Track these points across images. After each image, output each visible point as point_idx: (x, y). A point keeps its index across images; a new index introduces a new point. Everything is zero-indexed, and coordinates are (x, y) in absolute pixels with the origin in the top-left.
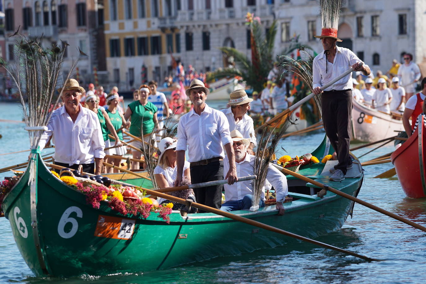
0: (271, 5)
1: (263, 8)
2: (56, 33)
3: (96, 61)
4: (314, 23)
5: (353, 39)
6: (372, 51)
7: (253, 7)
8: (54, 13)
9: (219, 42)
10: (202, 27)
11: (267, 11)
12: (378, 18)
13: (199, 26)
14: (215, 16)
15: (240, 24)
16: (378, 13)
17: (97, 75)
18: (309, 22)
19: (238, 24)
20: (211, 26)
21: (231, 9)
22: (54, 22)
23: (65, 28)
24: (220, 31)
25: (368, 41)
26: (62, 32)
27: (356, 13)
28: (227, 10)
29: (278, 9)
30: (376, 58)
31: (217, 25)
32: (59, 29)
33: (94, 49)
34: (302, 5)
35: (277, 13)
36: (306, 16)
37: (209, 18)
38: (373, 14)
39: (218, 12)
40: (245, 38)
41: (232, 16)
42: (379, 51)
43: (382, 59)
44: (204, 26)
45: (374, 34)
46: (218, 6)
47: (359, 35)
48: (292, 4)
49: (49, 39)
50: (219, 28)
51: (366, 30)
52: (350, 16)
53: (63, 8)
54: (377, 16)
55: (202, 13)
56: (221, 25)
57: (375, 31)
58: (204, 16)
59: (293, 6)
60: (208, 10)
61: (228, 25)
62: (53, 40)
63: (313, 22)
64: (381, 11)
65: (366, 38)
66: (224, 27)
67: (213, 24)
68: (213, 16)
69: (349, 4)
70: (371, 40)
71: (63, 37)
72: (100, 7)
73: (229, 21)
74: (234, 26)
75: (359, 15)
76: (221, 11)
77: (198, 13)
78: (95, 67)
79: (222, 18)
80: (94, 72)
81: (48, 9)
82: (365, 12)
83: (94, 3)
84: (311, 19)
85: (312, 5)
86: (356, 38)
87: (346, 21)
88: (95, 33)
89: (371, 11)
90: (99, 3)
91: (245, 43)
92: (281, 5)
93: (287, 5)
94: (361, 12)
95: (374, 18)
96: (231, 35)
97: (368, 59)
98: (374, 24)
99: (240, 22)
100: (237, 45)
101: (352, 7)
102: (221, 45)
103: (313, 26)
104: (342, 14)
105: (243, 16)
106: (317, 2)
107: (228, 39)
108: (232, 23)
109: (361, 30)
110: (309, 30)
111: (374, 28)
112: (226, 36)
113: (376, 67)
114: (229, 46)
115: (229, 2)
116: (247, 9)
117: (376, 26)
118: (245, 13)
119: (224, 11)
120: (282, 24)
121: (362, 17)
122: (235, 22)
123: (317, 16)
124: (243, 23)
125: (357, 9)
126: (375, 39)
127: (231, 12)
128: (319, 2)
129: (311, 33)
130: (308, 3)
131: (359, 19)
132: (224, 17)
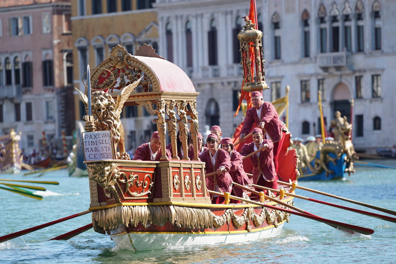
2: (20, 93)
3: (65, 125)
4: (308, 83)
5: (352, 101)
6: (373, 115)
7: (240, 65)
8: (17, 71)
9: (202, 103)
12: (379, 78)
14: (198, 75)
15: (226, 84)
16: (379, 73)
17: (65, 140)
18: (302, 82)
19: (223, 84)
21: (215, 67)
22: (17, 82)
23: (30, 88)
24: (203, 90)
25: (368, 102)
26: (26, 92)
27: (354, 72)
28: (210, 69)
29: (268, 67)
30: (377, 122)
31: (199, 85)
32: (23, 89)
33: (61, 111)
34: (294, 63)
36: (299, 75)
38: (374, 73)
39: (200, 70)
40: (230, 100)
41: (216, 75)
42: (380, 115)
43: (384, 123)
45: (375, 95)
46: (200, 64)
47: (358, 97)
48: (283, 61)
49: (11, 100)
50: (202, 88)
51: (366, 91)
52: (348, 75)
53: (27, 66)
54: (378, 76)
56: (204, 84)
57: (376, 94)
59: (284, 64)
60: (190, 69)
61: (212, 84)
62: (17, 101)
63: (306, 81)
64: (383, 70)
65: (366, 100)
66: (207, 87)
68: (194, 75)
69: (347, 62)
70: (371, 102)
71: (27, 98)
72: (69, 64)
73: (213, 81)
74: (219, 86)
75: (358, 74)
76: (204, 69)
78: (63, 131)
79: (205, 77)
80: (63, 137)
81: (11, 67)
82: (365, 71)
83: (63, 60)
84: (305, 78)
85: (305, 63)
86: (355, 100)
87: (344, 81)
88: (64, 94)
89: (371, 70)
90: (67, 61)
91: (231, 104)
92: (271, 63)
93: (277, 63)
94: (360, 71)
95: (375, 78)
96: (215, 96)
97: (368, 124)
98: (375, 84)
99: (225, 81)
100: (221, 107)
101: (350, 66)
102: (204, 107)
103: (306, 86)
104: (338, 73)
105: (228, 75)
106: (311, 59)
107: (212, 100)
108: (217, 83)
109: (360, 91)
110: (302, 90)
111: (375, 89)
112: (210, 97)
113: (377, 132)
114: (213, 108)
115: (213, 60)
116: (233, 68)
117: (377, 86)
118: (231, 71)
119: (208, 70)
120: (272, 83)
121: (361, 77)
122: (219, 81)
123: (312, 75)
124: (229, 83)
125: (356, 67)
126: (376, 101)
127: (215, 70)
128: (314, 60)
129: (304, 94)
130: (300, 61)
131: (358, 79)
132: (208, 76)
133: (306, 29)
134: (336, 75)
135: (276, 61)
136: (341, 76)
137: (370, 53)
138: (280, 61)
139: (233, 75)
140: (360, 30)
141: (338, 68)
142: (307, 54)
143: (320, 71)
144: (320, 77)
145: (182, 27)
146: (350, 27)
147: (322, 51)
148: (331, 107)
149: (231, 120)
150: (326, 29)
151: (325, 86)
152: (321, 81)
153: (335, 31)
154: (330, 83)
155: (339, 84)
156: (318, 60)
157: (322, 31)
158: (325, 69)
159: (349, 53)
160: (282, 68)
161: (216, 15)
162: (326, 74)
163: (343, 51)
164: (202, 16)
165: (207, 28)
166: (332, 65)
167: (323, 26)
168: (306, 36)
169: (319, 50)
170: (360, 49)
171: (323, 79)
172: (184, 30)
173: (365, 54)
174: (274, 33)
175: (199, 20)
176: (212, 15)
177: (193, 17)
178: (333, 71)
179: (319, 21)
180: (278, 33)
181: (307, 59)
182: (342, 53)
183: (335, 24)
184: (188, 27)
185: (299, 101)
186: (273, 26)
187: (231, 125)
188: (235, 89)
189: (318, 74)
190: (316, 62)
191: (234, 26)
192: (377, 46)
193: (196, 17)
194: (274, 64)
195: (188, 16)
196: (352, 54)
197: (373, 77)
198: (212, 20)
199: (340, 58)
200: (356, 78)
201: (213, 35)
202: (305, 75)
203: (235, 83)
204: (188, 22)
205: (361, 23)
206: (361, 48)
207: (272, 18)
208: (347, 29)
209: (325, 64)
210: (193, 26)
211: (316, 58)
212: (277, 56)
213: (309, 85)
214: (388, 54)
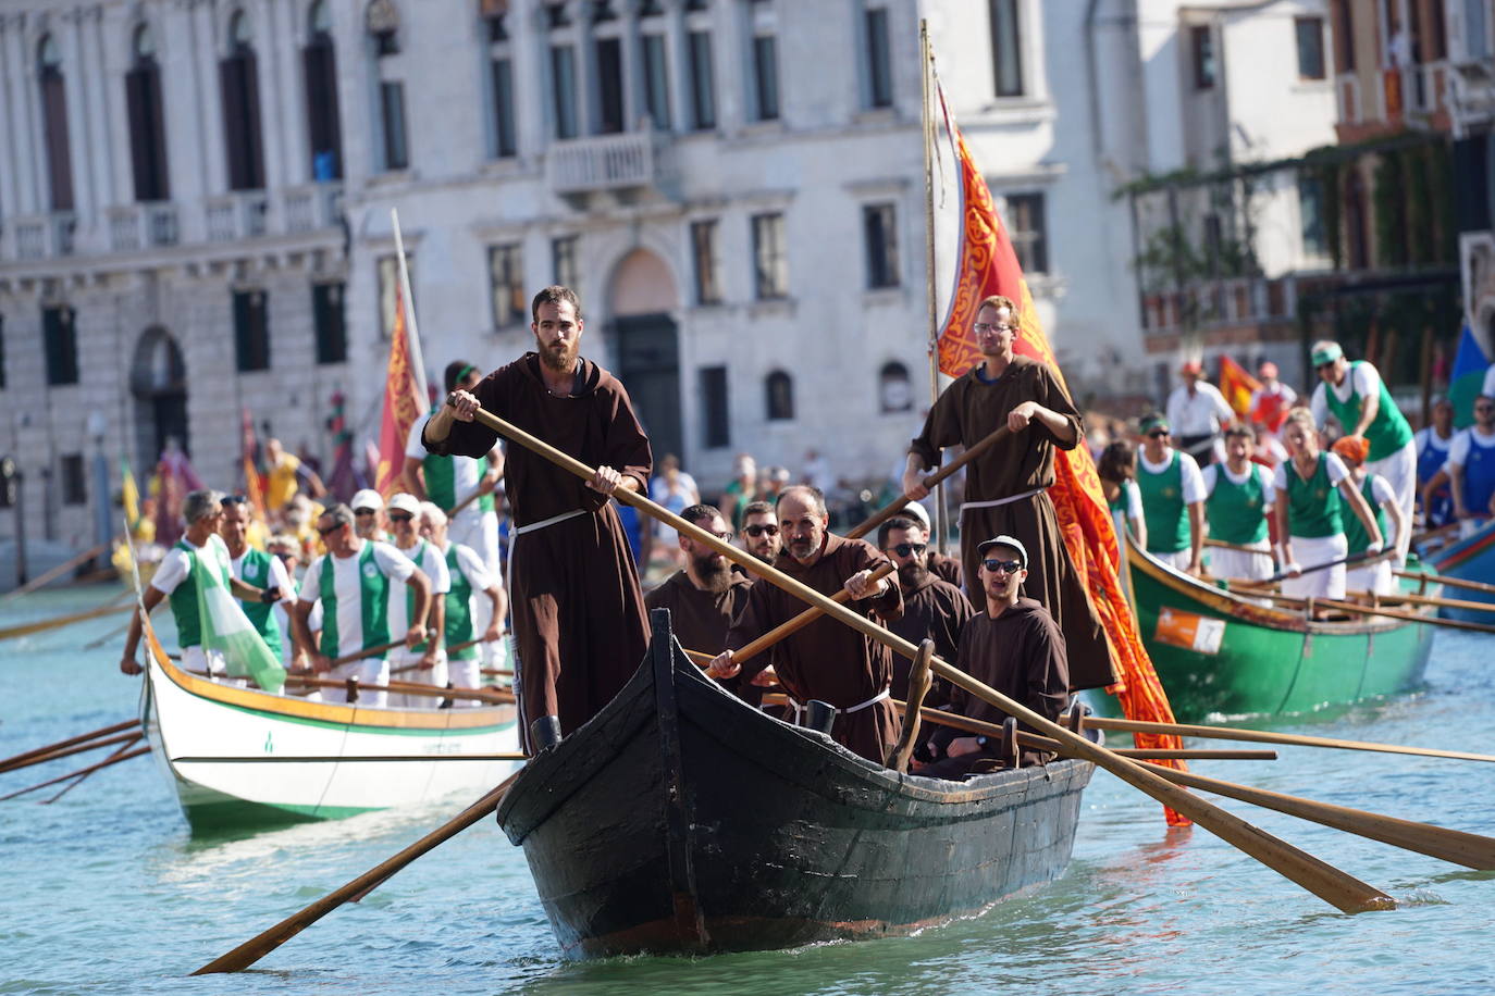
0: (333, 187)
1: (295, 198)
4: (514, 254)
5: (679, 316)
6: (762, 365)
7: (256, 197)
9: (117, 348)
10: (38, 289)
11: (316, 212)
12: (779, 225)
13: (27, 284)
14: (95, 239)
15: (204, 270)
16: (776, 206)
18: (491, 251)
19: (193, 269)
20: (79, 280)
21: (161, 208)
24: (118, 300)
25: (741, 319)
27: (686, 206)
28: (143, 214)
29: (361, 200)
30: (780, 389)
31: (102, 278)
34: (461, 182)
35: (356, 217)
36: (480, 228)
37: (66, 249)
38: (757, 209)
39: (103, 220)
40: (226, 329)
41: (165, 238)
42: (788, 363)
43: (803, 392)
44: (50, 284)
45: (767, 290)
46: (104, 199)
47: (705, 299)
48: (416, 177)
50: (115, 288)
51: (733, 277)
52: (663, 218)
54: (773, 216)
55: (38, 228)
56: (121, 273)
57: (772, 283)
58: (48, 241)
59: (421, 185)
60: (66, 217)
61: (151, 274)
63: (508, 248)
64: (791, 194)
65: (733, 309)
66: (135, 284)
67: (88, 271)
68: (81, 239)
69: (657, 171)
70: (753, 315)
73: (155, 261)
74: (179, 281)
75: (699, 215)
76: (118, 217)
77: (20, 230)
79: (122, 246)
82: (724, 201)
84: (503, 238)
85: (501, 180)
86: (691, 311)
87: (647, 241)
89: (749, 196)
91: (229, 347)
92: (371, 184)
93: (395, 183)
94: (707, 202)
95: (764, 225)
96: (166, 319)
97: (746, 398)
98: (765, 251)
99: (202, 260)
100: (192, 357)
101: (670, 184)
102: (127, 359)
103: (507, 265)
104: (627, 213)
105: (211, 235)
106: (522, 165)
107: (154, 335)
108: (170, 268)
109: (711, 276)
110: (494, 284)
111: (766, 265)
112: (146, 321)
113: (780, 427)
114: (159, 363)
115: (151, 180)
116: (228, 208)
117: (774, 256)
118: (220, 222)
119: (134, 219)
120: (380, 261)
121: (710, 224)
122: (180, 260)
123: (528, 225)
124: (217, 267)
125: (692, 189)
126: (772, 311)
127: (161, 220)
128: (532, 167)
129: (503, 297)
130: (483, 171)
131: (702, 231)
132: (135, 244)
133: (499, 51)
134: (618, 223)
135: (394, 175)
136: (637, 224)
137: (742, 135)
138: (408, 174)
139: (230, 236)
140: (697, 47)
141: (626, 195)
142: (505, 147)
143: (560, 209)
144: (559, 232)
145: (25, 61)
146: (661, 38)
147: (563, 131)
148: (607, 342)
149: (231, 405)
150: (570, 49)
151: (582, 265)
152: (563, 247)
153: (608, 53)
154: (597, 252)
155: (633, 257)
156: (549, 166)
157: (557, 58)
158: (578, 199)
159: (663, 137)
160: (417, 201)
161: (152, 10)
162: (580, 218)
163: (638, 128)
164: (99, 12)
165: (120, 61)
166: (600, 182)
167: (561, 37)
168: (500, 76)
169: (552, 128)
170: (703, 121)
171: (571, 239)
172: (31, 69)
173: (721, 136)
174: (378, 70)
175: (89, 28)
176: (139, 10)
177: (65, 18)
178: (605, 204)
179: (545, 20)
180: (393, 69)
181: (509, 166)
182: (637, 137)
183: (606, 31)
184: (49, 57)
185: (486, 322)
186: (373, 45)
187: (234, 423)
188: (242, 286)
189: (549, 221)
190: (540, 174)
191: (224, 49)
192: (766, 108)
193: (78, 18)
194: (385, 189)
195: (45, 18)
196: (675, 139)
197: (756, 222)
198: (140, 30)
199: (629, 156)
200: (695, 227)
201: (144, 86)
202: (503, 225)
203: (242, 264)
204: (45, 39)
205: (700, 22)
206: (707, 118)
207: (368, 16)
208: (649, 47)
209: (576, 183)
210: (66, 53)
211: (541, 159)
212: (395, 157)
213: (520, 261)
214: (804, 135)
